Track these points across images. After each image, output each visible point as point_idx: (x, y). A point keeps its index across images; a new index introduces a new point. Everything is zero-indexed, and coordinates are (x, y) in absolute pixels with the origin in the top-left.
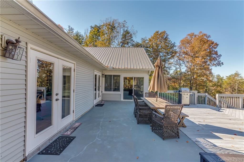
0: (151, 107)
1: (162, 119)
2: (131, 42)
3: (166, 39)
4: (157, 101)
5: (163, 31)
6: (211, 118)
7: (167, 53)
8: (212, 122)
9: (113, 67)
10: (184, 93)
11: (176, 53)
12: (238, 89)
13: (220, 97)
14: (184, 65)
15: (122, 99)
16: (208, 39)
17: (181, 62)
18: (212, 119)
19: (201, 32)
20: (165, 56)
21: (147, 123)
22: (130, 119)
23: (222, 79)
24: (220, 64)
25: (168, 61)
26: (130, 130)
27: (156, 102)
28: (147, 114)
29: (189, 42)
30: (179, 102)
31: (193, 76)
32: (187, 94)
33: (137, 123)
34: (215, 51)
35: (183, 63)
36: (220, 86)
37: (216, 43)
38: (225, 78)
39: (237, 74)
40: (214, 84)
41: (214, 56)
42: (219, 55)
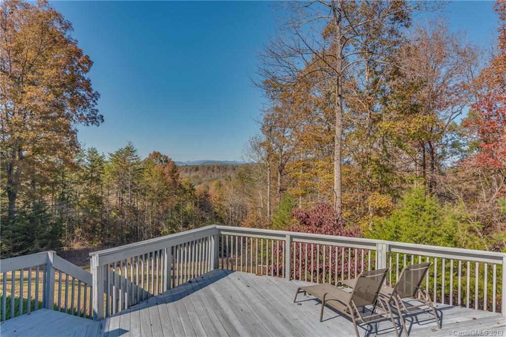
12: (131, 186)
23: (100, 161)
24: (95, 119)
34: (83, 79)
36: (98, 180)
37: (87, 57)
38: (106, 159)
39: (130, 151)
40: (82, 174)
41: (82, 92)
42: (93, 92)
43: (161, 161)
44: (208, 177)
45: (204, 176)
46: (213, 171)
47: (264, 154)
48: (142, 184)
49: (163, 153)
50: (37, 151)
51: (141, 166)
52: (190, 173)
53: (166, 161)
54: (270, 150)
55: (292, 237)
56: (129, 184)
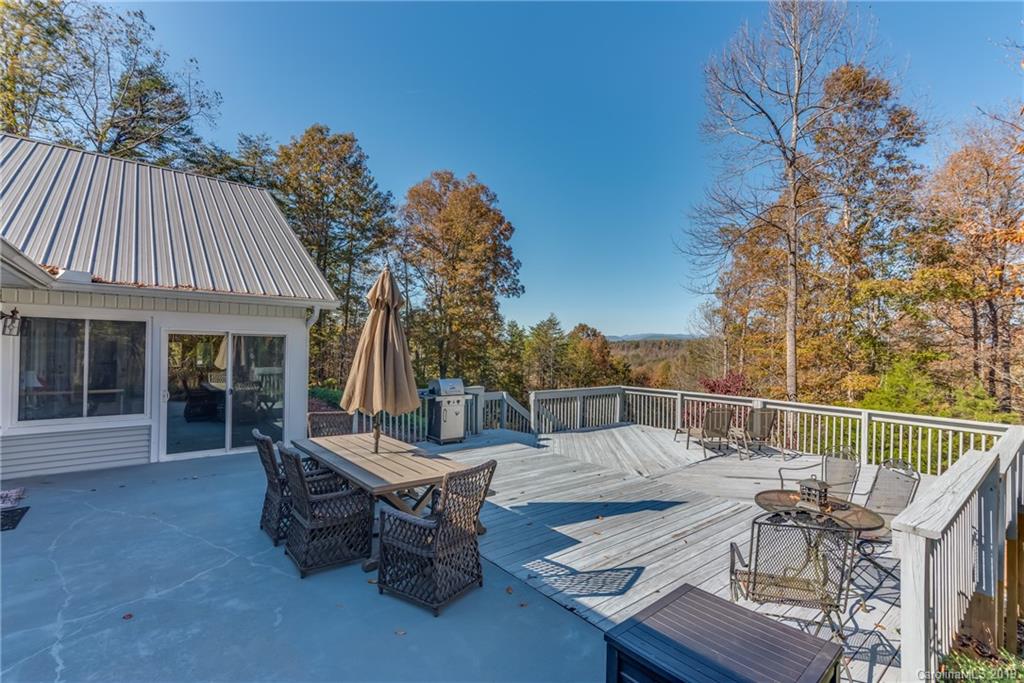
0: (374, 486)
1: (427, 532)
2: (181, 140)
3: (356, 168)
4: (376, 452)
5: (346, 132)
6: (536, 478)
7: (363, 229)
8: (539, 490)
9: (96, 274)
10: (449, 398)
11: (394, 233)
12: (554, 365)
13: (539, 401)
14: (420, 282)
15: (160, 454)
16: (491, 207)
17: (411, 270)
18: (539, 481)
19: (474, 177)
20: (352, 238)
21: (344, 562)
22: (253, 564)
23: (520, 335)
24: (516, 290)
25: (366, 262)
26: (276, 624)
27: (376, 455)
28: (346, 521)
29: (436, 201)
30: (429, 434)
31: (451, 325)
32: (458, 402)
33: (296, 577)
34: (505, 247)
35: (419, 274)
36: (517, 357)
37: (509, 223)
38: (527, 333)
39: (552, 323)
40: (503, 350)
41: (504, 262)
42: (515, 261)
43: (589, 335)
44: (652, 357)
45: (647, 355)
46: (660, 348)
47: (720, 324)
48: (565, 362)
49: (590, 326)
50: (465, 326)
51: (565, 341)
52: (628, 351)
53: (594, 335)
54: (727, 319)
55: (683, 395)
56: (551, 362)
